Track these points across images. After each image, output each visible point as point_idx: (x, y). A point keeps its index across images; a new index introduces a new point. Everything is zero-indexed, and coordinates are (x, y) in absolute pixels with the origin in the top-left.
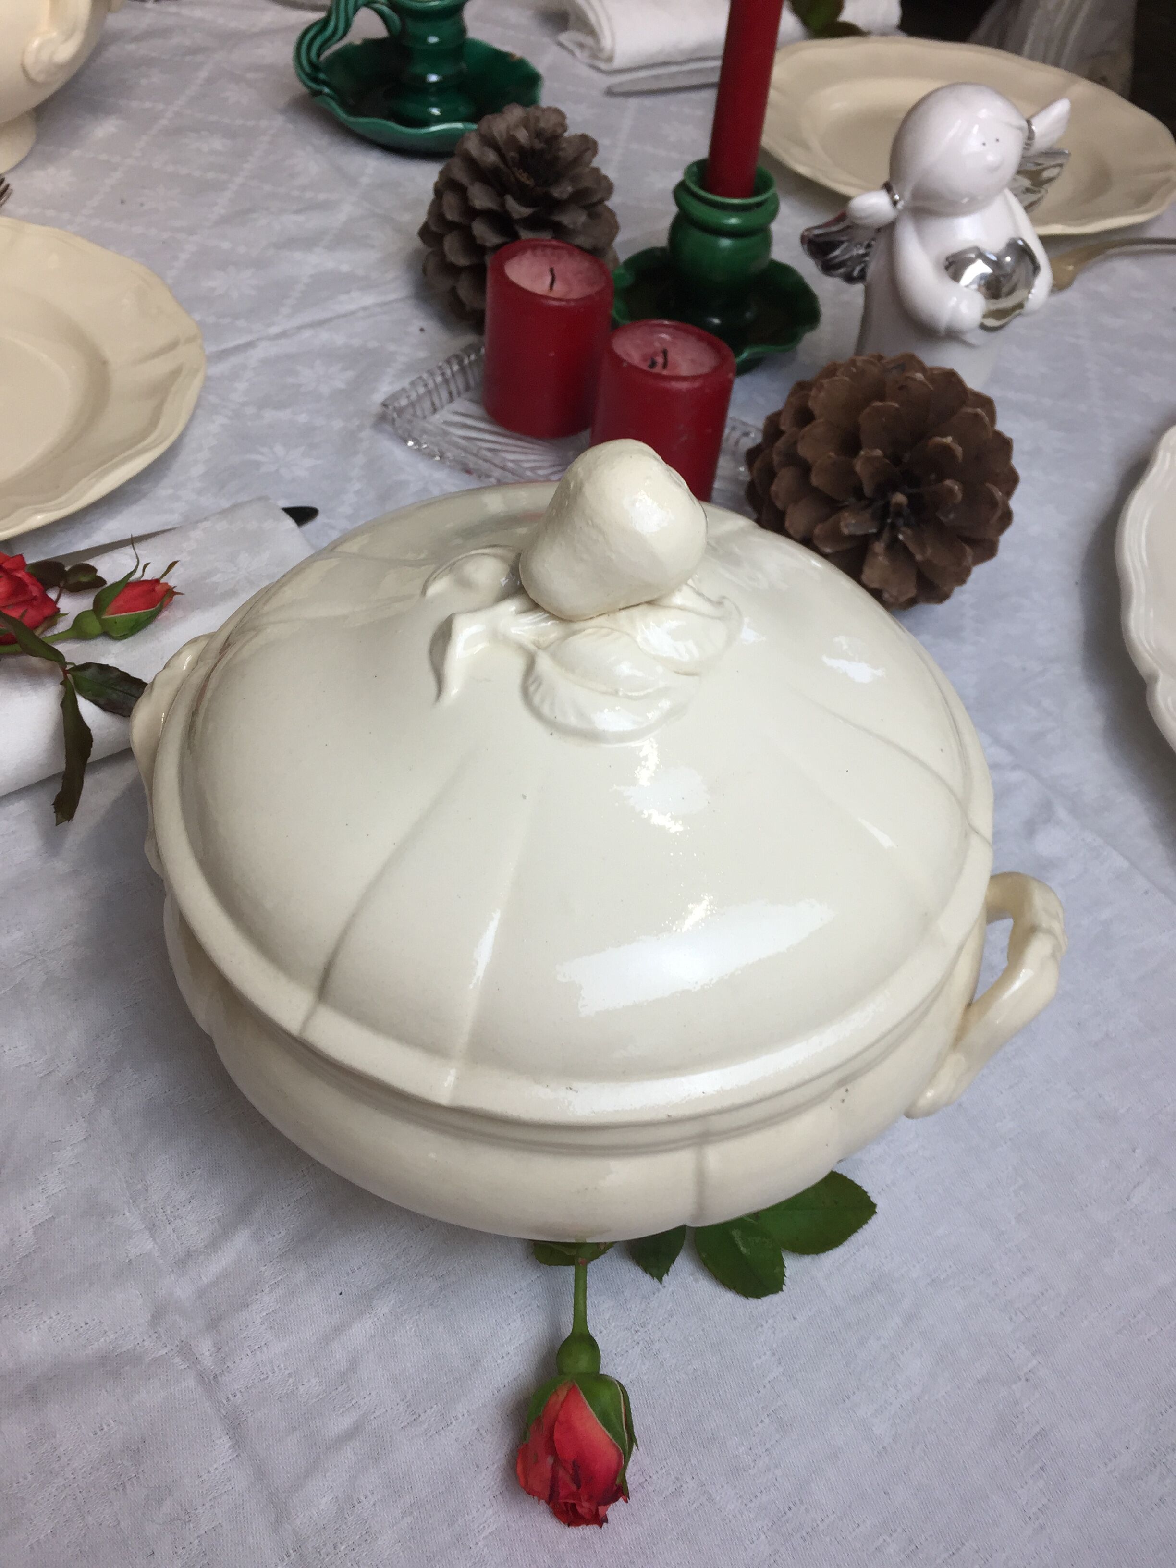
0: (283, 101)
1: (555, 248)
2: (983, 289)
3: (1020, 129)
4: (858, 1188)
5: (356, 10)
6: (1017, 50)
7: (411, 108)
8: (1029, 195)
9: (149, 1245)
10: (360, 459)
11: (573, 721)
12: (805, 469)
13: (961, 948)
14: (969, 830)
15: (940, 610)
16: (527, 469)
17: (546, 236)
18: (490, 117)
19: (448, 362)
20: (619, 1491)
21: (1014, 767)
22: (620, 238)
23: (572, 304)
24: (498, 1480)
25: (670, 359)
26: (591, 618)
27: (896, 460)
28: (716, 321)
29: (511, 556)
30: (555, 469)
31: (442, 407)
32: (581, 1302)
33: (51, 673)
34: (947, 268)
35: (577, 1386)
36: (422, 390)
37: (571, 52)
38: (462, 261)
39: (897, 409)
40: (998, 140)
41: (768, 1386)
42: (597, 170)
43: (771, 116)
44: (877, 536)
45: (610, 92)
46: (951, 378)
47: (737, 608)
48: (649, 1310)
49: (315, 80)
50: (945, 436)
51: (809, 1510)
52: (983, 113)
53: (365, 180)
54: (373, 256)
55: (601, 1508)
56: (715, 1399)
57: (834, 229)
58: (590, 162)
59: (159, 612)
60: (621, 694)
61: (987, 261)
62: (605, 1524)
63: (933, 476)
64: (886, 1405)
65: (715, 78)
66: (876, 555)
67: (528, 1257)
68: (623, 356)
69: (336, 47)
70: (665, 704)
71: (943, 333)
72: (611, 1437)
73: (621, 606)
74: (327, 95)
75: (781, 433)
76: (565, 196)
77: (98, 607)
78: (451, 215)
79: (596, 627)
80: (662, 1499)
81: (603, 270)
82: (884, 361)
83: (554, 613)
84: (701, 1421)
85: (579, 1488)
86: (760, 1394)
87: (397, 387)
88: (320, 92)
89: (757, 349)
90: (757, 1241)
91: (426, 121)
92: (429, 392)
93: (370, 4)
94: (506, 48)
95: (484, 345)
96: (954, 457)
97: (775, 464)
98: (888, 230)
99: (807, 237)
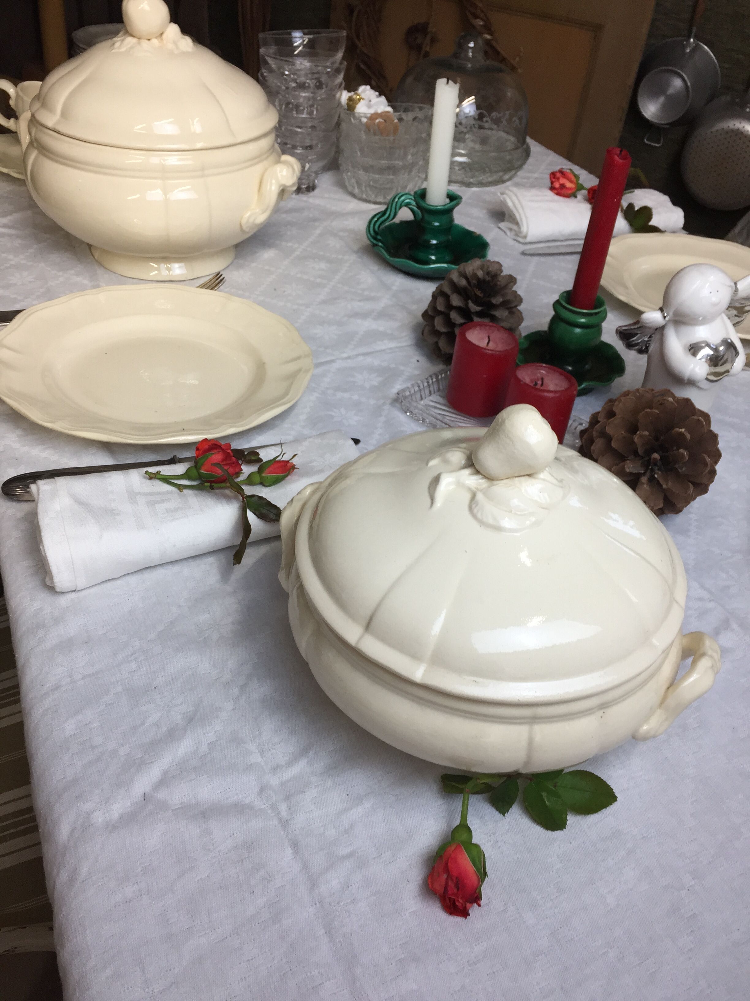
0: (356, 247)
1: (491, 326)
2: (709, 361)
3: (730, 286)
4: (609, 786)
5: (400, 208)
7: (421, 255)
8: (737, 318)
9: (260, 760)
10: (382, 419)
11: (491, 521)
12: (609, 439)
14: (673, 600)
17: (486, 321)
18: (464, 263)
19: (431, 376)
20: (476, 899)
22: (523, 325)
23: (498, 353)
25: (544, 382)
26: (502, 480)
27: (657, 439)
28: (570, 368)
29: (468, 452)
31: (426, 398)
32: (465, 810)
33: (236, 498)
34: (690, 350)
35: (461, 845)
36: (417, 389)
37: (505, 233)
38: (443, 329)
39: (657, 413)
40: (718, 291)
41: (554, 871)
42: (516, 292)
43: (606, 270)
44: (644, 474)
45: (523, 253)
46: (688, 402)
47: (569, 484)
48: (497, 827)
49: (375, 239)
50: (682, 428)
51: (570, 930)
52: (712, 278)
53: (394, 288)
54: (396, 324)
55: (468, 905)
57: (633, 327)
58: (512, 287)
59: (287, 476)
60: (513, 512)
61: (711, 348)
62: (468, 917)
63: (674, 447)
64: (614, 890)
65: (580, 249)
66: (643, 482)
68: (522, 379)
69: (387, 224)
70: (533, 519)
71: (686, 381)
72: (475, 870)
73: (516, 475)
74: (381, 247)
75: (599, 422)
76: (498, 303)
77: (260, 470)
78: (440, 308)
79: (504, 483)
81: (515, 339)
82: (653, 392)
83: (486, 476)
85: (458, 890)
86: (550, 874)
87: (404, 386)
88: (377, 245)
89: (590, 383)
90: (554, 799)
91: (428, 262)
92: (420, 390)
93: (407, 205)
94: (471, 229)
95: (450, 370)
96: (685, 438)
97: (594, 436)
98: (661, 330)
99: (619, 330)
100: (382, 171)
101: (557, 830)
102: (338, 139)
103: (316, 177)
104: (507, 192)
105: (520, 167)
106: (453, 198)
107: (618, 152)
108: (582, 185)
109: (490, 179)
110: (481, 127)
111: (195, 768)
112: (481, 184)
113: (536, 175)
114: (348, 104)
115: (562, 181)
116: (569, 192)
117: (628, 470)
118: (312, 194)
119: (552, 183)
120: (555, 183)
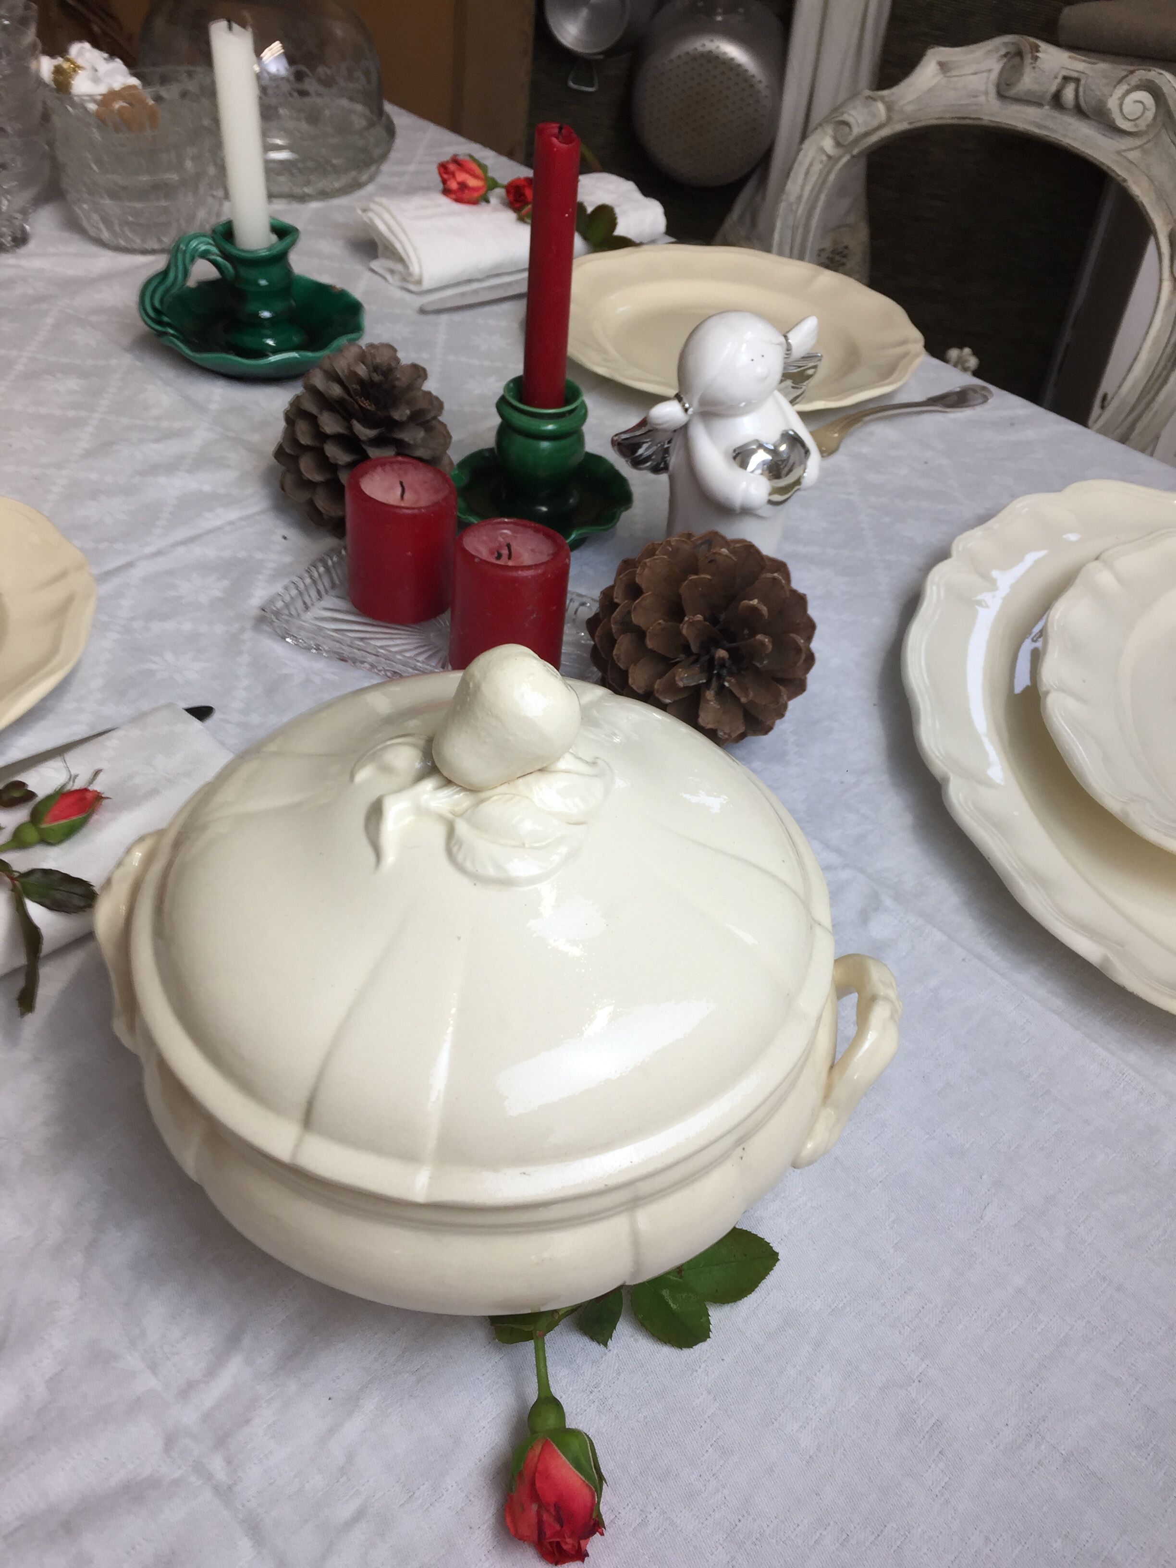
0: (126, 341)
1: (400, 463)
2: (767, 472)
3: (780, 344)
4: (762, 1240)
5: (193, 260)
6: (768, 249)
7: (248, 341)
8: (793, 391)
9: (152, 1383)
10: (245, 659)
11: (491, 872)
12: (640, 634)
13: (819, 1019)
14: (813, 923)
15: (766, 739)
16: (396, 652)
17: (389, 452)
19: (314, 565)
20: (595, 1525)
21: (845, 866)
22: (452, 445)
23: (423, 511)
24: (490, 1537)
25: (513, 551)
26: (496, 787)
27: (713, 620)
28: (544, 509)
29: (421, 743)
30: (422, 650)
31: (313, 605)
32: (543, 1370)
34: (734, 458)
35: (549, 1440)
36: (294, 592)
37: (384, 278)
38: (317, 477)
39: (710, 580)
40: (763, 356)
41: (708, 1421)
42: (429, 393)
44: (708, 685)
45: (422, 311)
46: (749, 550)
47: (608, 765)
48: (599, 1372)
49: (160, 323)
50: (752, 599)
51: (755, 1519)
52: (749, 335)
53: (213, 407)
54: (231, 475)
55: (582, 1542)
56: (665, 1439)
57: (639, 431)
58: (422, 386)
59: (90, 816)
60: (527, 845)
61: (767, 450)
62: (586, 1559)
63: (746, 632)
64: (808, 1421)
66: (708, 701)
67: (490, 1343)
68: (474, 553)
70: (563, 850)
71: (738, 511)
72: (584, 1479)
74: (173, 335)
75: (617, 605)
76: (404, 418)
77: (35, 817)
78: (305, 439)
79: (500, 794)
80: (632, 1530)
81: (442, 476)
83: (465, 787)
84: (656, 1459)
85: (562, 1527)
86: (702, 1429)
87: (272, 592)
88: (165, 333)
89: (583, 531)
90: (684, 1296)
91: (262, 353)
92: (301, 593)
93: (204, 255)
94: (325, 279)
95: (345, 548)
96: (761, 615)
97: (614, 631)
98: (683, 430)
99: (616, 440)
100: (143, 194)
101: (696, 1344)
102: (51, 144)
103: (26, 220)
104: (373, 206)
105: (384, 157)
106: (282, 231)
107: (556, 131)
108: (493, 180)
109: (337, 185)
110: (303, 93)
111: (31, 1439)
112: (324, 195)
113: (412, 168)
114: (55, 81)
115: (462, 177)
116: (476, 195)
117: (681, 684)
118: (23, 250)
119: (444, 182)
120: (448, 183)
